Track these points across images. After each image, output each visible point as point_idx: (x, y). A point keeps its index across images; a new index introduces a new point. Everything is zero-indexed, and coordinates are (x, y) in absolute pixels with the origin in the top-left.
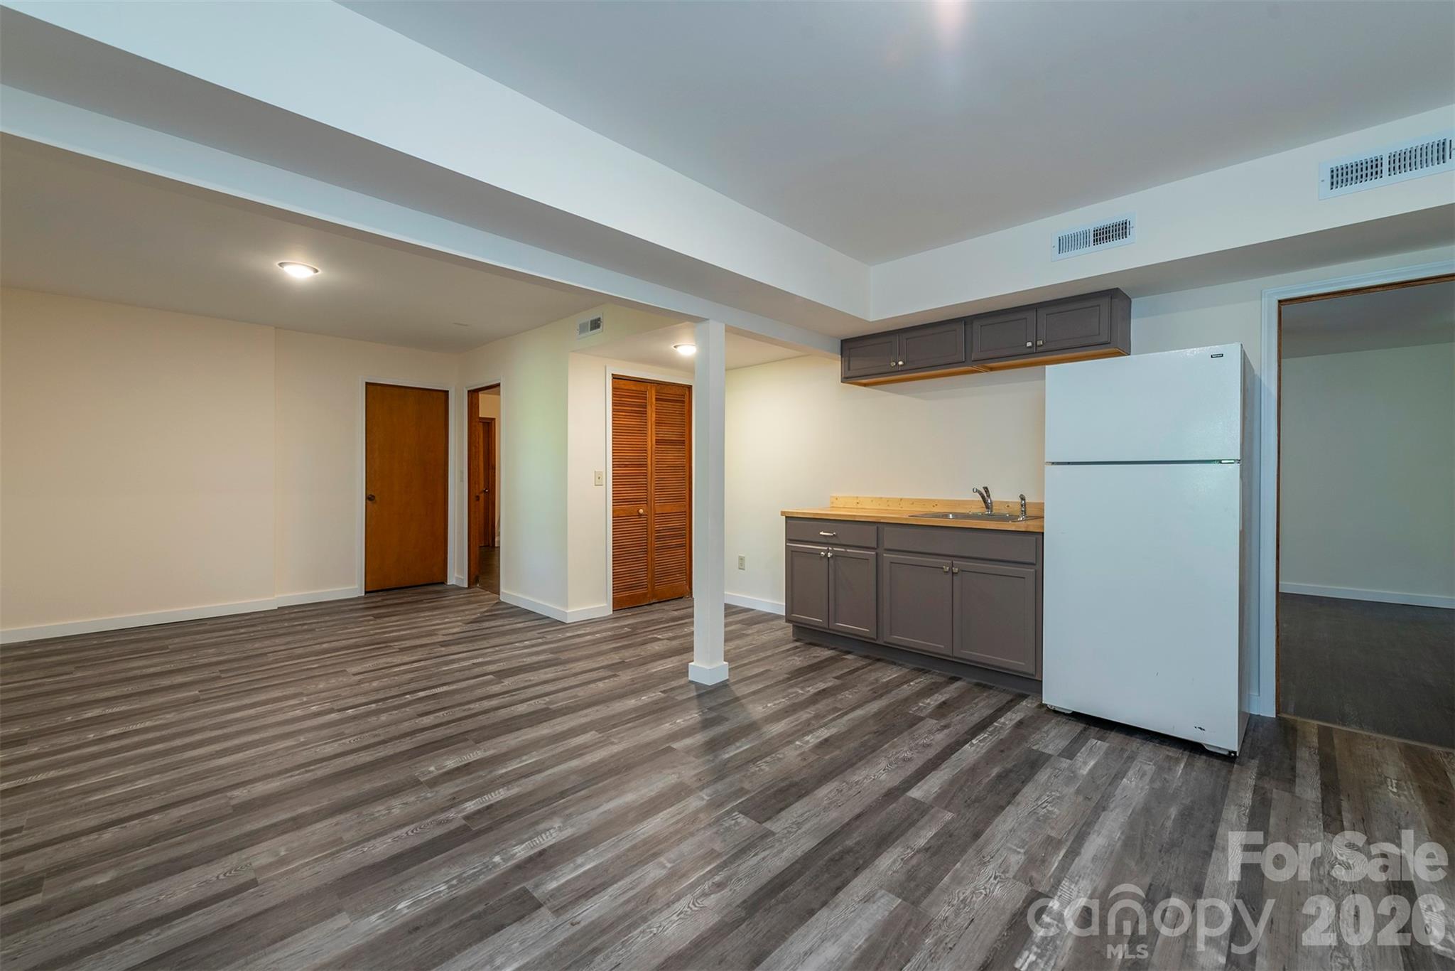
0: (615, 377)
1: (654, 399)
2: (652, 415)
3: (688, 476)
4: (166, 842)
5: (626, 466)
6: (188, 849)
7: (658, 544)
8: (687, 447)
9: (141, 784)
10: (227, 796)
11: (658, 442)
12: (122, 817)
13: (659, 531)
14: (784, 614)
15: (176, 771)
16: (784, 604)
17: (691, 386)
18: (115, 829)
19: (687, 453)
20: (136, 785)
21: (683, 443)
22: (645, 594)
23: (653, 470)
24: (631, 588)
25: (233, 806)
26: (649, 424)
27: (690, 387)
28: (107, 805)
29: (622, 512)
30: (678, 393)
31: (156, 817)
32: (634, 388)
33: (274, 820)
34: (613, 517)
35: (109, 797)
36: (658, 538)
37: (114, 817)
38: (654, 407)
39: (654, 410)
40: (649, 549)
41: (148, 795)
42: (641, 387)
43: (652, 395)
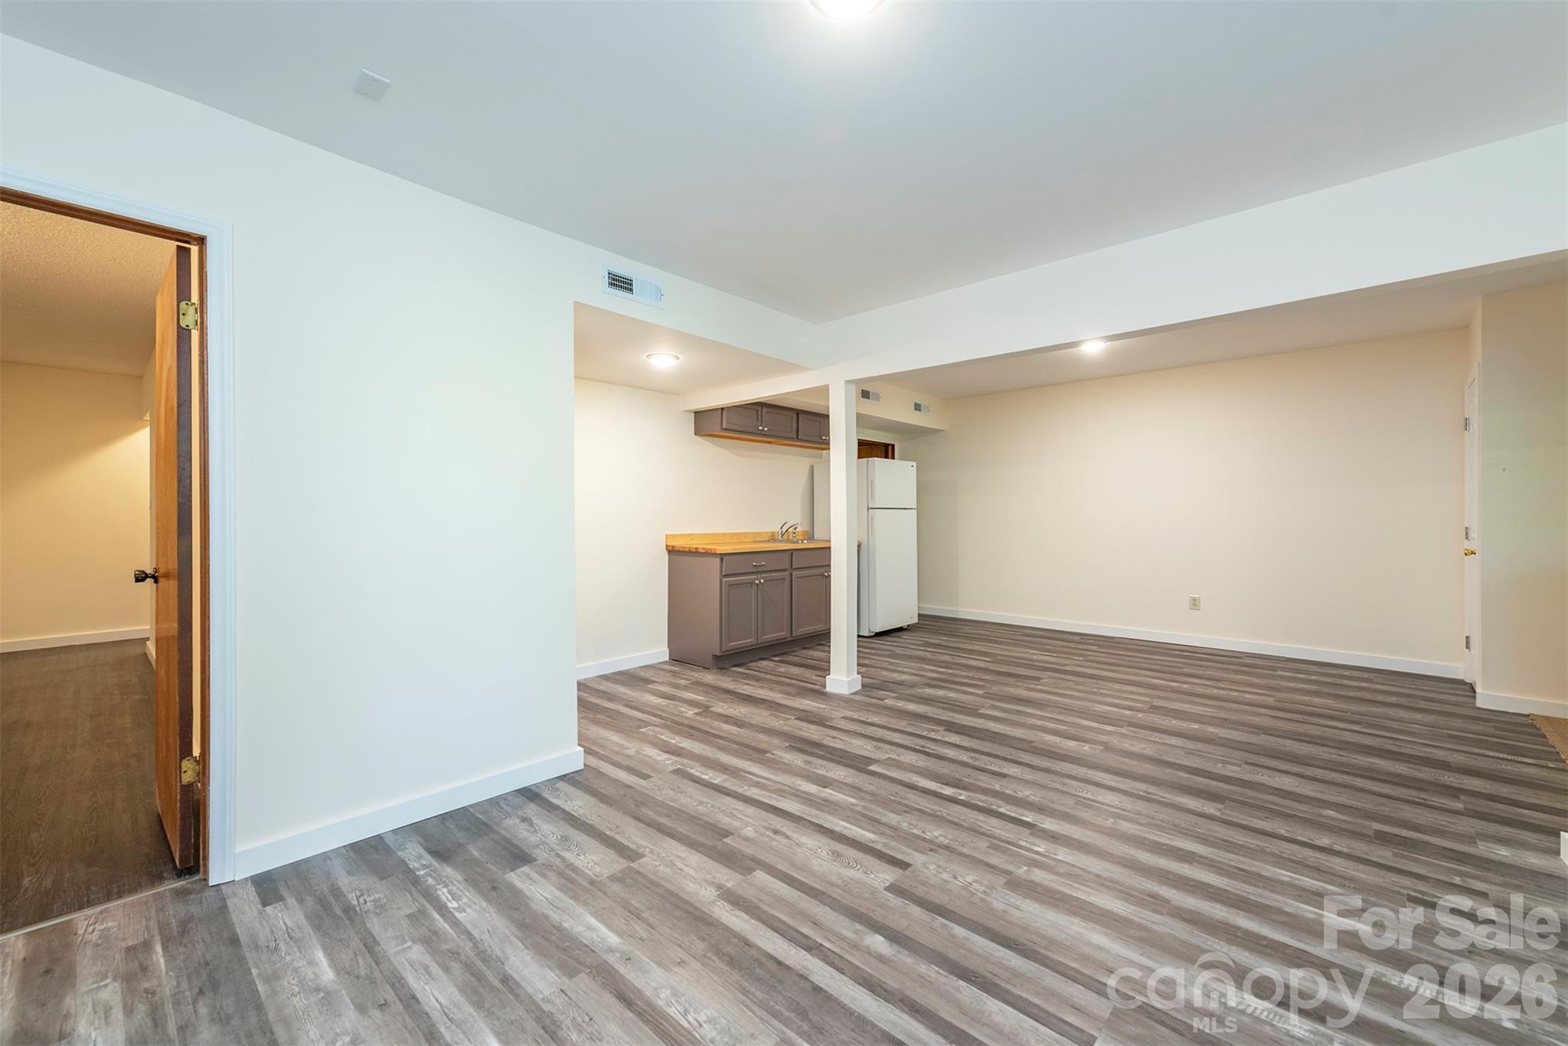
4: (1283, 810)
6: (1270, 798)
9: (1285, 875)
10: (1222, 813)
12: (1310, 850)
15: (1244, 867)
18: (1318, 843)
20: (1290, 877)
25: (1223, 804)
28: (1322, 871)
31: (1282, 832)
33: (1208, 781)
35: (1320, 881)
37: (1318, 855)
41: (1281, 857)
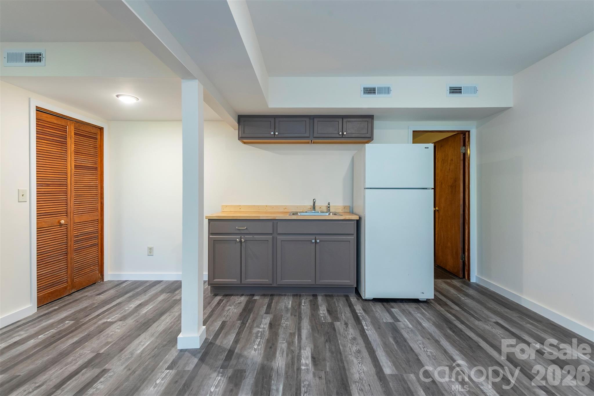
0: (39, 110)
1: (73, 134)
2: (71, 146)
3: (100, 194)
5: (48, 185)
7: (76, 246)
8: (99, 173)
11: (76, 166)
13: (77, 236)
14: (207, 280)
16: (208, 273)
17: (103, 128)
19: (99, 176)
21: (96, 169)
22: (65, 288)
23: (73, 189)
24: (52, 285)
26: (69, 152)
27: (101, 129)
29: (43, 223)
30: (92, 132)
32: (55, 122)
34: (37, 229)
36: (76, 241)
38: (73, 140)
39: (73, 142)
40: (69, 251)
42: (62, 122)
43: (71, 130)
